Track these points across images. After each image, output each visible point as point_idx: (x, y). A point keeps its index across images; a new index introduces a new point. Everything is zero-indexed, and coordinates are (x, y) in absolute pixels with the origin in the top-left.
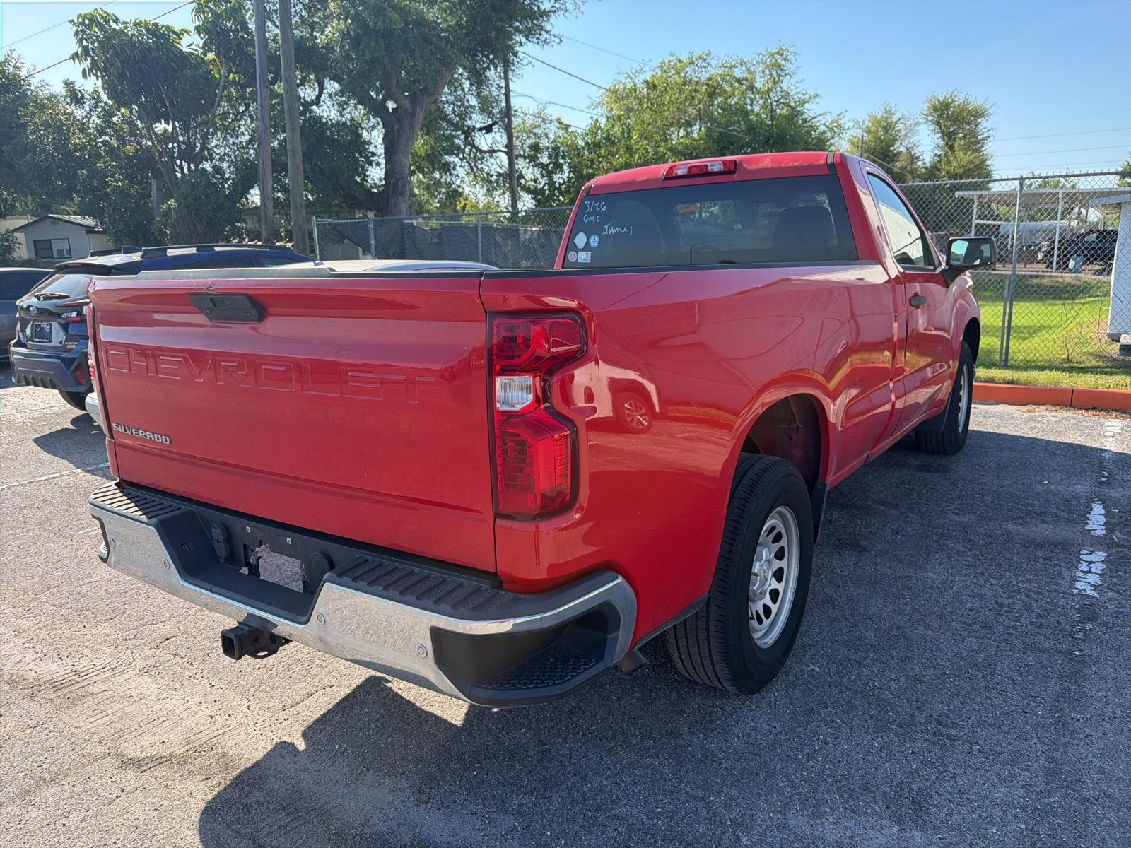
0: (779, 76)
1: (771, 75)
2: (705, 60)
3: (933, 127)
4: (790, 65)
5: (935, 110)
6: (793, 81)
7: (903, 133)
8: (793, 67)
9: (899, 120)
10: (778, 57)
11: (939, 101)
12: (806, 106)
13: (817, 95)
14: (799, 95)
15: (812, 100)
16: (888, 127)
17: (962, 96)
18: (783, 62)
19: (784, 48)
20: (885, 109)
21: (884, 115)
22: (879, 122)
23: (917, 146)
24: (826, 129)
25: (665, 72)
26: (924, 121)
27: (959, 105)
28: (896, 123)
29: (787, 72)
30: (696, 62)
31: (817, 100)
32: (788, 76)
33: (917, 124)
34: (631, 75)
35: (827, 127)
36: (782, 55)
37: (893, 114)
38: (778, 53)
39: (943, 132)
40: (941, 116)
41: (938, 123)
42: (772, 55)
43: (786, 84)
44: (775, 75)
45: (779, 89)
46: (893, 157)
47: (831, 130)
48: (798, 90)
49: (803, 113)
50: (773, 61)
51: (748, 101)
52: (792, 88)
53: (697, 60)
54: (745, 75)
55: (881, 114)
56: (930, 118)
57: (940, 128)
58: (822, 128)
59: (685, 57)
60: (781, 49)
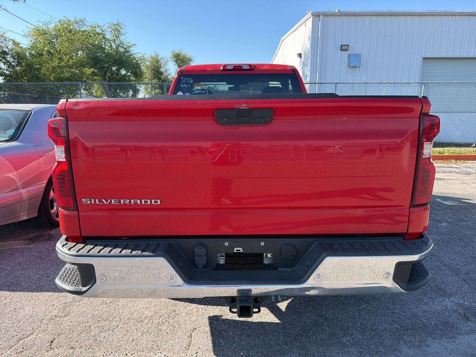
0: (118, 34)
1: (115, 33)
2: (83, 22)
3: (175, 63)
4: (123, 30)
5: (175, 56)
6: (124, 37)
7: (163, 64)
8: (124, 32)
9: (161, 58)
10: (117, 26)
11: (176, 53)
12: (131, 48)
13: (135, 45)
14: (128, 44)
15: (133, 46)
16: (157, 61)
17: (184, 52)
18: (120, 29)
19: (120, 23)
20: (155, 54)
21: (156, 56)
22: (154, 59)
23: (169, 70)
24: (139, 59)
25: (62, 25)
26: (171, 60)
27: (183, 55)
28: (160, 60)
29: (122, 33)
30: (79, 23)
31: (135, 46)
32: (122, 35)
33: (168, 61)
34: (45, 23)
35: (139, 58)
36: (119, 25)
37: (159, 56)
38: (117, 24)
39: (178, 65)
40: (177, 59)
41: (176, 62)
42: (115, 25)
43: (122, 38)
44: (117, 34)
45: (119, 40)
46: (161, 73)
47: (141, 60)
48: (127, 41)
49: (130, 52)
50: (115, 27)
51: (103, 43)
52: (124, 40)
53: (79, 21)
54: (101, 32)
55: (154, 56)
56: (173, 59)
57: (177, 64)
58: (137, 59)
59: (72, 19)
60: (118, 23)
